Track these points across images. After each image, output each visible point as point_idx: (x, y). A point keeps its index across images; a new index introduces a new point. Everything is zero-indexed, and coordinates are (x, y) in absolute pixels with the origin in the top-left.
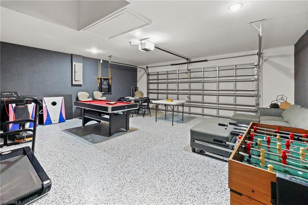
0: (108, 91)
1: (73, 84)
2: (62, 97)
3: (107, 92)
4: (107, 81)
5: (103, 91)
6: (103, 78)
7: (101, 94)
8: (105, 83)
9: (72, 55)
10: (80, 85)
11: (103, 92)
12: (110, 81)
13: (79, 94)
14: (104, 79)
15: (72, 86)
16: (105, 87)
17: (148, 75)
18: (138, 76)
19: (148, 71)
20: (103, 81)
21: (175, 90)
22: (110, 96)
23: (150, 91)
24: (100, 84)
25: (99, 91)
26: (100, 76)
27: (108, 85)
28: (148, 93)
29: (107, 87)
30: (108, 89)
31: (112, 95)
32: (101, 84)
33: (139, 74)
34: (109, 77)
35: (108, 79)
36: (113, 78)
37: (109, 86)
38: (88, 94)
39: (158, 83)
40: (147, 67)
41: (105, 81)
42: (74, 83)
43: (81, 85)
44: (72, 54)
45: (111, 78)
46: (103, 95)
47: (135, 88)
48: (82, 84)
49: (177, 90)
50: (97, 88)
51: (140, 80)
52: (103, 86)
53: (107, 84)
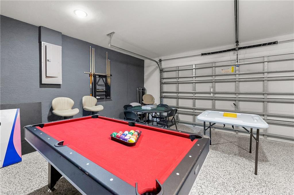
0: (106, 95)
1: (43, 83)
2: (16, 109)
3: (104, 97)
4: (104, 79)
5: (98, 95)
6: (97, 75)
7: (94, 100)
8: (101, 82)
9: (40, 28)
10: (58, 86)
11: (97, 97)
12: (109, 80)
13: (55, 102)
14: (100, 76)
15: (40, 87)
16: (101, 88)
17: (162, 71)
18: (146, 74)
19: (161, 66)
20: (98, 79)
21: (210, 93)
22: (108, 102)
23: (164, 94)
24: (92, 83)
25: (92, 96)
26: (93, 71)
27: (106, 86)
28: (161, 97)
29: (104, 88)
30: (106, 92)
31: (111, 100)
32: (95, 83)
33: (147, 71)
34: (108, 73)
35: (105, 77)
36: (112, 75)
37: (108, 87)
38: (72, 102)
39: (178, 83)
40: (160, 61)
41: (101, 79)
42: (45, 81)
43: (60, 85)
44: (40, 26)
45: (111, 75)
46: (98, 101)
47: (143, 89)
48: (60, 82)
49: (213, 93)
50: (89, 91)
51: (147, 79)
52: (98, 87)
53: (104, 84)
